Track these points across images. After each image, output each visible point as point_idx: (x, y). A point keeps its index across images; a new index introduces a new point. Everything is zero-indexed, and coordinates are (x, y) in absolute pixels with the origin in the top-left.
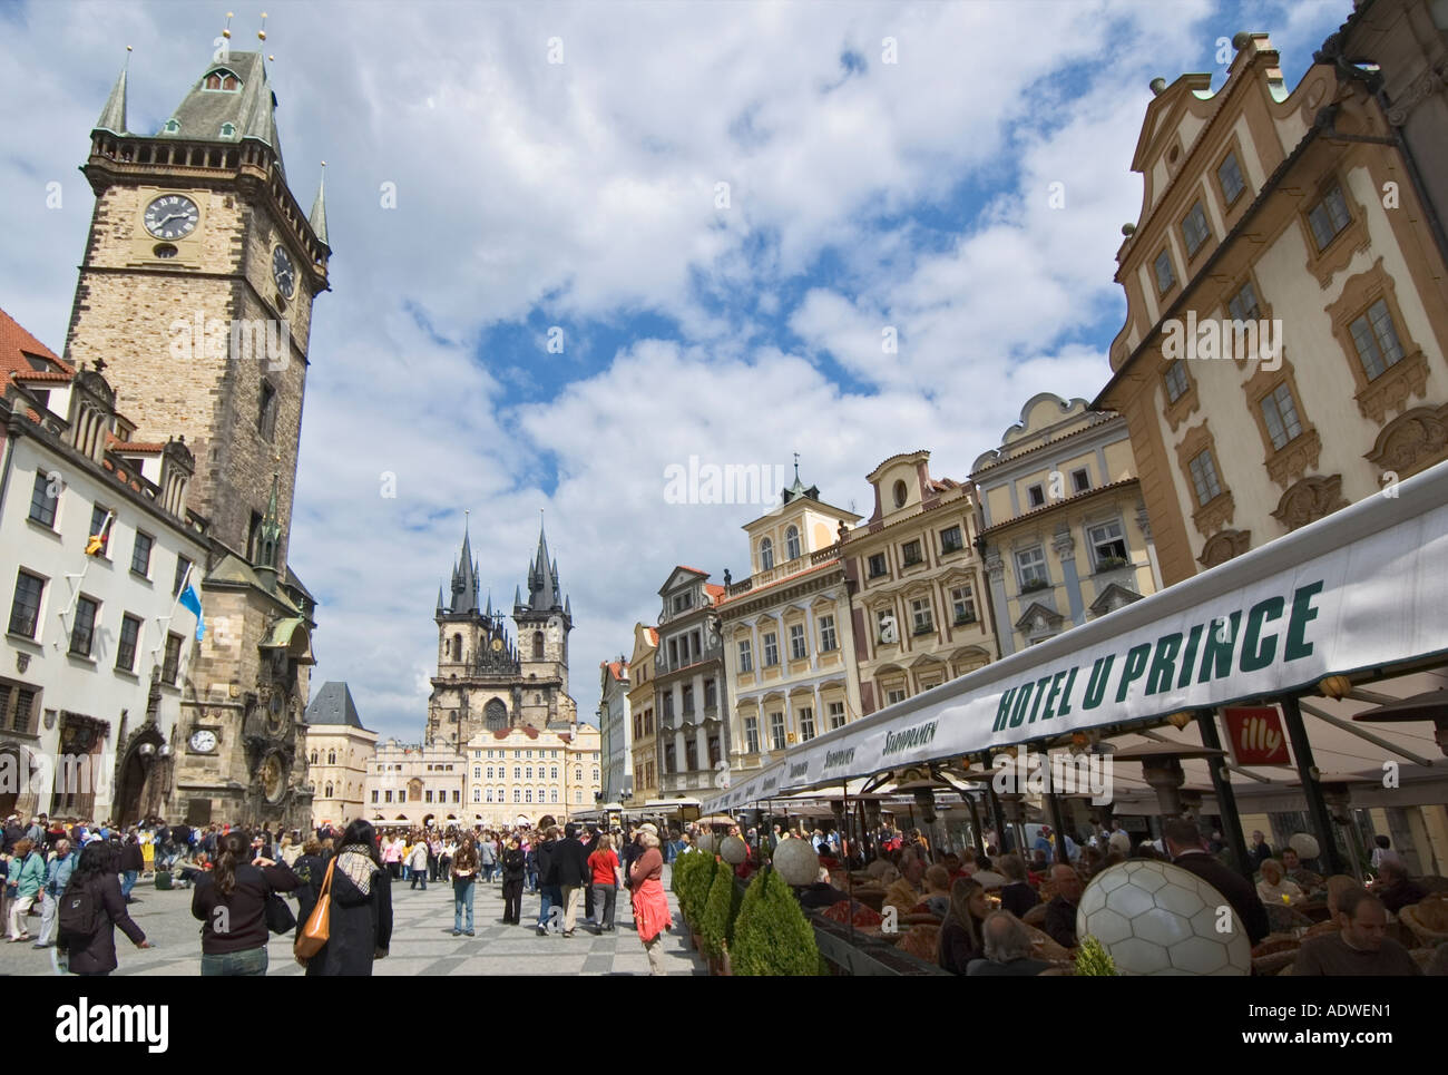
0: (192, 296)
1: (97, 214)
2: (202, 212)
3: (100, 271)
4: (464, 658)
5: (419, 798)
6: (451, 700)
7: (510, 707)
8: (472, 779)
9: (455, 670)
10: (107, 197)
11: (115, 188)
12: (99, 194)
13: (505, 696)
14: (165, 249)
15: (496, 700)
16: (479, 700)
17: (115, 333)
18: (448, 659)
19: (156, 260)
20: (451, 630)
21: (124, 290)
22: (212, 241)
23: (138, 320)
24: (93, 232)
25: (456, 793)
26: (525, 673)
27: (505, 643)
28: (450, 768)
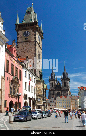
0: (30, 44)
1: (17, 35)
2: (30, 33)
3: (19, 42)
4: (53, 86)
5: (49, 106)
6: (52, 92)
7: (61, 93)
8: (57, 103)
9: (52, 88)
10: (18, 32)
11: (19, 31)
12: (17, 32)
13: (60, 92)
14: (26, 38)
15: (59, 92)
16: (56, 92)
17: (22, 50)
18: (51, 86)
19: (25, 40)
20: (51, 82)
21: (22, 45)
22: (32, 36)
23: (24, 48)
24: (17, 37)
25: (54, 105)
26: (63, 88)
27: (59, 84)
28: (53, 102)
